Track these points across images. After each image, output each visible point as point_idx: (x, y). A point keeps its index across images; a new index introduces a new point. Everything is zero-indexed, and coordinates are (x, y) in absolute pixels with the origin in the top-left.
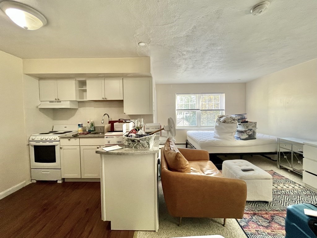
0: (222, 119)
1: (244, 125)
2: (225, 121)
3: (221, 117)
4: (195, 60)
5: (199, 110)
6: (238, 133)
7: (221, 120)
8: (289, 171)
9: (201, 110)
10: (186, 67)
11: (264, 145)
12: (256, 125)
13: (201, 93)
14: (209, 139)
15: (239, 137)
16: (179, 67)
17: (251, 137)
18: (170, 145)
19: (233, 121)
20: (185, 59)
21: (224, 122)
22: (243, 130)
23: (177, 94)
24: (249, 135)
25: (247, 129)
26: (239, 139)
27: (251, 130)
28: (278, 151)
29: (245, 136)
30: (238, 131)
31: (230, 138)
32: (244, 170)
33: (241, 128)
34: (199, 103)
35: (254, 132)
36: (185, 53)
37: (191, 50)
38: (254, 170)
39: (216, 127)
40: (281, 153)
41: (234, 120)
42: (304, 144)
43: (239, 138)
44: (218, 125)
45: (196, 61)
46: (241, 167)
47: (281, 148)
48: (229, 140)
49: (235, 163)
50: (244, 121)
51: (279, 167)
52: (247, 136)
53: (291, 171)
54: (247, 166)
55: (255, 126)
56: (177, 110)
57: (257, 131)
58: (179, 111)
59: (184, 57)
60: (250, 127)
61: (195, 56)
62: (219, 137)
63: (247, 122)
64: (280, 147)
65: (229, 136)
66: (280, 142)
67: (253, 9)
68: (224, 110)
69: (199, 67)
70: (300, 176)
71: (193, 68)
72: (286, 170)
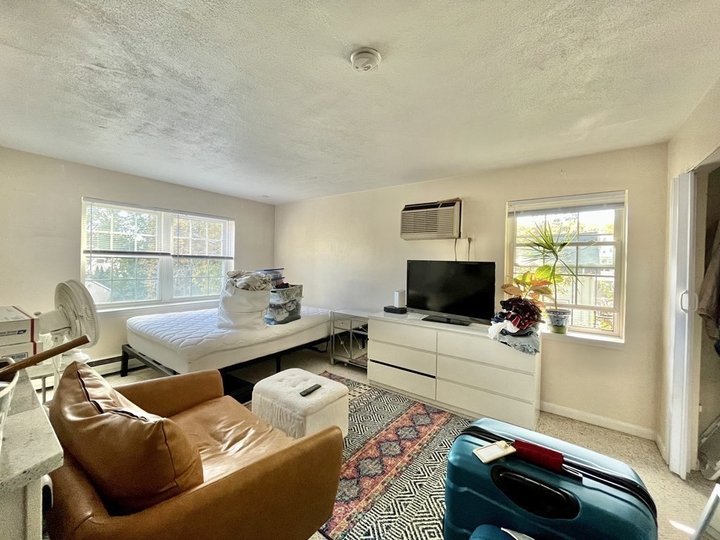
0: (241, 281)
1: (282, 292)
2: (249, 285)
3: (234, 277)
4: (183, 110)
5: (168, 254)
6: (271, 309)
7: (238, 284)
8: (346, 364)
9: (173, 256)
10: (144, 121)
11: (313, 327)
12: (301, 290)
13: (174, 211)
14: (209, 335)
15: (272, 317)
16: (118, 110)
17: (294, 316)
18: (88, 389)
19: (264, 285)
20: (151, 94)
21: (247, 287)
22: (281, 302)
23: (87, 198)
24: (289, 312)
25: (288, 301)
26: (273, 323)
27: (292, 301)
28: (332, 334)
29: (285, 315)
30: (271, 306)
31: (256, 324)
32: (306, 394)
33: (276, 299)
34: (168, 237)
35: (298, 306)
36: (156, 71)
37: (180, 72)
38: (320, 386)
39: (225, 300)
40: (336, 335)
41: (265, 282)
42: (368, 319)
43: (273, 320)
44: (230, 295)
45: (185, 114)
46: (297, 388)
47: (335, 329)
48: (255, 328)
49: (281, 381)
50: (281, 286)
51: (332, 360)
52: (287, 315)
53: (348, 364)
54: (306, 380)
55: (300, 294)
56: (86, 252)
57: (303, 302)
58: (93, 255)
59: (148, 82)
60: (293, 296)
61: (186, 98)
62: (232, 323)
63: (287, 285)
64: (334, 327)
65: (255, 319)
66: (335, 318)
67: (357, 52)
68: (232, 258)
69: (187, 136)
70: (363, 370)
71: (168, 132)
72: (341, 364)
